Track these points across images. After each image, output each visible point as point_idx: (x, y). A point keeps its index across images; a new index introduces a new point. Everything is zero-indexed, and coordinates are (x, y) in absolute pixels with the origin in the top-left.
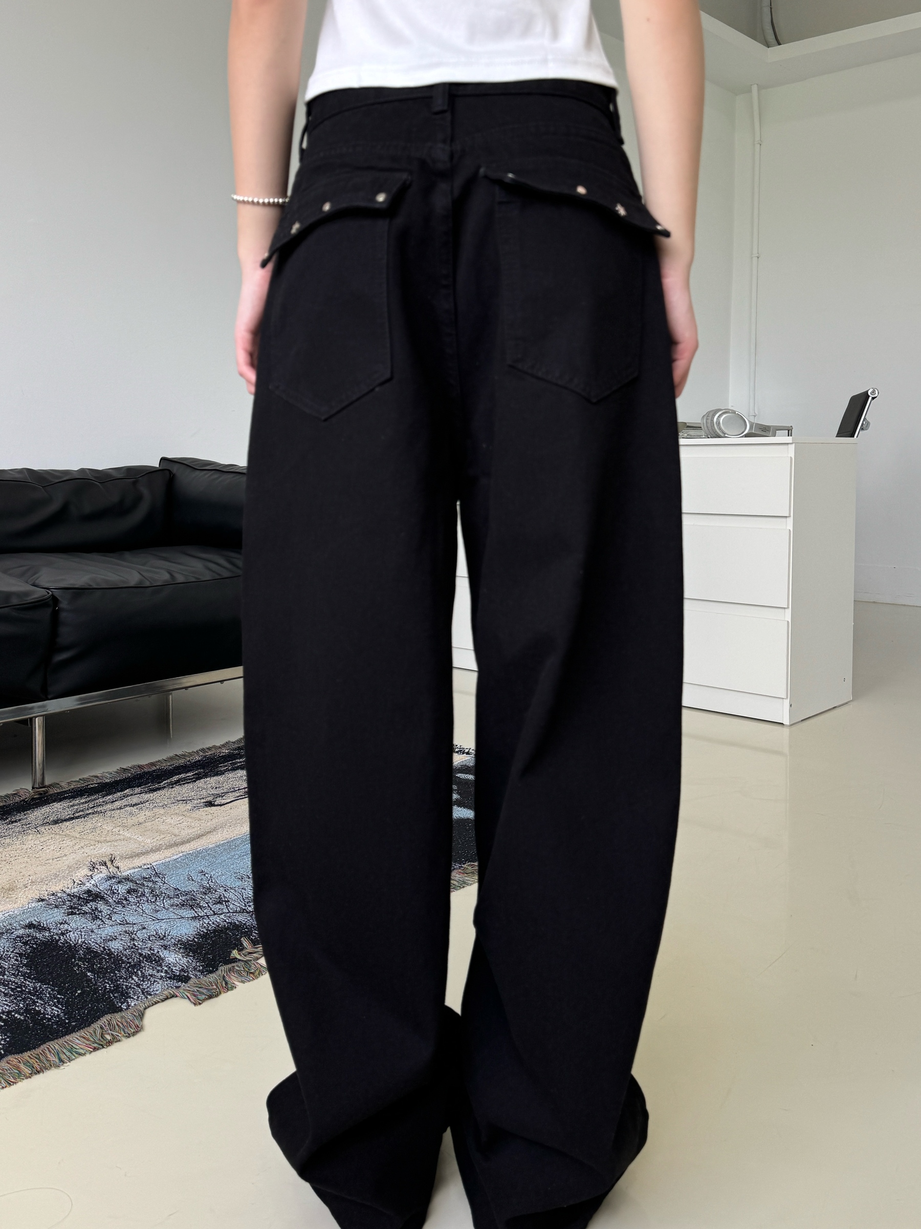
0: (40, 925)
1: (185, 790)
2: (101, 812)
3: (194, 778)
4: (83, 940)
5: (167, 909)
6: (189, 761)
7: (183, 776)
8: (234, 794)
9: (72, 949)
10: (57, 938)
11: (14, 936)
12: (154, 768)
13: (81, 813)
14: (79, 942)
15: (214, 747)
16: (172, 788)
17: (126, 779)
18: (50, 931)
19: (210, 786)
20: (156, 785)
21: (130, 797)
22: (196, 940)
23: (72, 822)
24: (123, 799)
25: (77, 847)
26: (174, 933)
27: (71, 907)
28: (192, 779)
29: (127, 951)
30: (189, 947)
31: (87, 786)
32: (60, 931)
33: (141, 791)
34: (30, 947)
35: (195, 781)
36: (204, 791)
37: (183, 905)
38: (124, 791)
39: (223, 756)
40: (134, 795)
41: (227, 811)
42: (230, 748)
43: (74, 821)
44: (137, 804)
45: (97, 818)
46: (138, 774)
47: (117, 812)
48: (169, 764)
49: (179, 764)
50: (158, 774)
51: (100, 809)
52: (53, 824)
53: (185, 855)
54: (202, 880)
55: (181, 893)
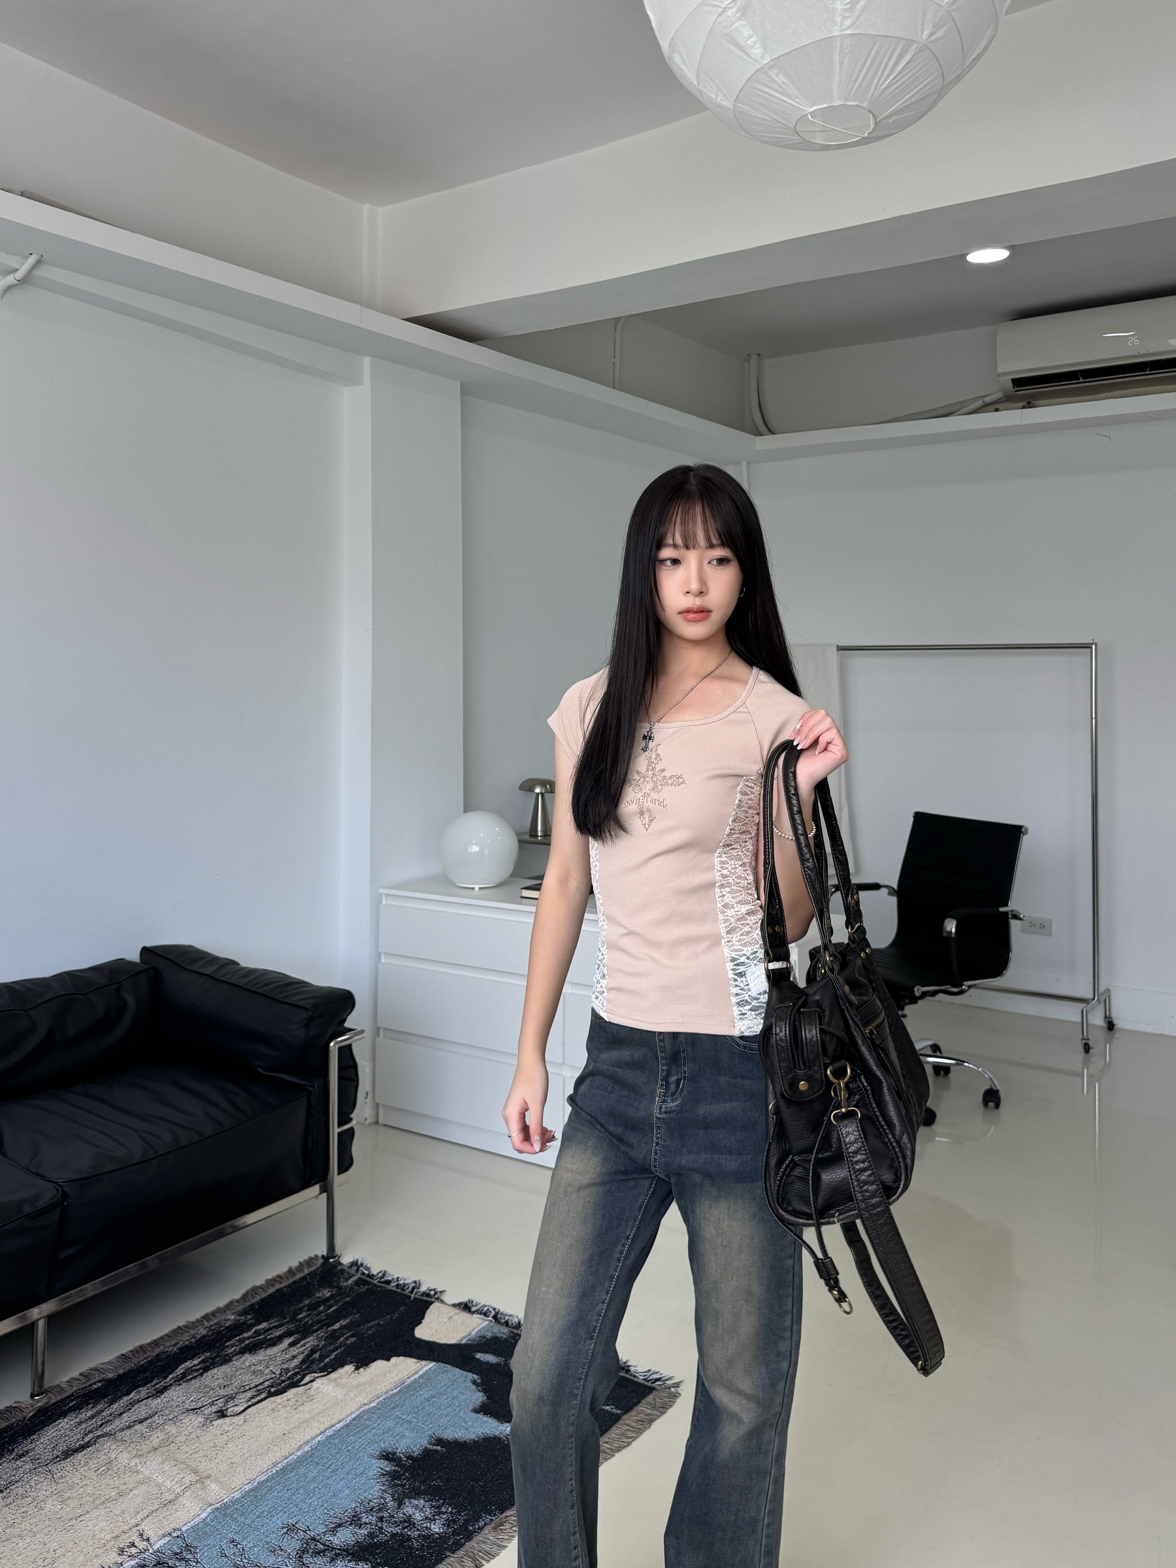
1: (192, 1391)
2: (111, 1435)
3: (200, 1369)
6: (194, 1337)
7: (188, 1364)
8: (245, 1394)
12: (157, 1351)
15: (218, 1310)
16: (180, 1385)
17: (130, 1371)
19: (217, 1382)
20: (163, 1382)
21: (136, 1406)
23: (83, 1453)
24: (130, 1409)
25: (98, 1502)
28: (199, 1370)
31: (90, 1386)
33: (148, 1393)
35: (201, 1375)
36: (212, 1392)
38: (130, 1394)
39: (229, 1326)
40: (141, 1401)
41: (243, 1428)
42: (236, 1310)
43: (85, 1451)
44: (145, 1419)
45: (108, 1444)
46: (142, 1362)
47: (128, 1432)
48: (173, 1343)
49: (184, 1343)
50: (163, 1363)
51: (109, 1429)
52: (64, 1459)
53: (213, 1512)
54: (234, 1555)
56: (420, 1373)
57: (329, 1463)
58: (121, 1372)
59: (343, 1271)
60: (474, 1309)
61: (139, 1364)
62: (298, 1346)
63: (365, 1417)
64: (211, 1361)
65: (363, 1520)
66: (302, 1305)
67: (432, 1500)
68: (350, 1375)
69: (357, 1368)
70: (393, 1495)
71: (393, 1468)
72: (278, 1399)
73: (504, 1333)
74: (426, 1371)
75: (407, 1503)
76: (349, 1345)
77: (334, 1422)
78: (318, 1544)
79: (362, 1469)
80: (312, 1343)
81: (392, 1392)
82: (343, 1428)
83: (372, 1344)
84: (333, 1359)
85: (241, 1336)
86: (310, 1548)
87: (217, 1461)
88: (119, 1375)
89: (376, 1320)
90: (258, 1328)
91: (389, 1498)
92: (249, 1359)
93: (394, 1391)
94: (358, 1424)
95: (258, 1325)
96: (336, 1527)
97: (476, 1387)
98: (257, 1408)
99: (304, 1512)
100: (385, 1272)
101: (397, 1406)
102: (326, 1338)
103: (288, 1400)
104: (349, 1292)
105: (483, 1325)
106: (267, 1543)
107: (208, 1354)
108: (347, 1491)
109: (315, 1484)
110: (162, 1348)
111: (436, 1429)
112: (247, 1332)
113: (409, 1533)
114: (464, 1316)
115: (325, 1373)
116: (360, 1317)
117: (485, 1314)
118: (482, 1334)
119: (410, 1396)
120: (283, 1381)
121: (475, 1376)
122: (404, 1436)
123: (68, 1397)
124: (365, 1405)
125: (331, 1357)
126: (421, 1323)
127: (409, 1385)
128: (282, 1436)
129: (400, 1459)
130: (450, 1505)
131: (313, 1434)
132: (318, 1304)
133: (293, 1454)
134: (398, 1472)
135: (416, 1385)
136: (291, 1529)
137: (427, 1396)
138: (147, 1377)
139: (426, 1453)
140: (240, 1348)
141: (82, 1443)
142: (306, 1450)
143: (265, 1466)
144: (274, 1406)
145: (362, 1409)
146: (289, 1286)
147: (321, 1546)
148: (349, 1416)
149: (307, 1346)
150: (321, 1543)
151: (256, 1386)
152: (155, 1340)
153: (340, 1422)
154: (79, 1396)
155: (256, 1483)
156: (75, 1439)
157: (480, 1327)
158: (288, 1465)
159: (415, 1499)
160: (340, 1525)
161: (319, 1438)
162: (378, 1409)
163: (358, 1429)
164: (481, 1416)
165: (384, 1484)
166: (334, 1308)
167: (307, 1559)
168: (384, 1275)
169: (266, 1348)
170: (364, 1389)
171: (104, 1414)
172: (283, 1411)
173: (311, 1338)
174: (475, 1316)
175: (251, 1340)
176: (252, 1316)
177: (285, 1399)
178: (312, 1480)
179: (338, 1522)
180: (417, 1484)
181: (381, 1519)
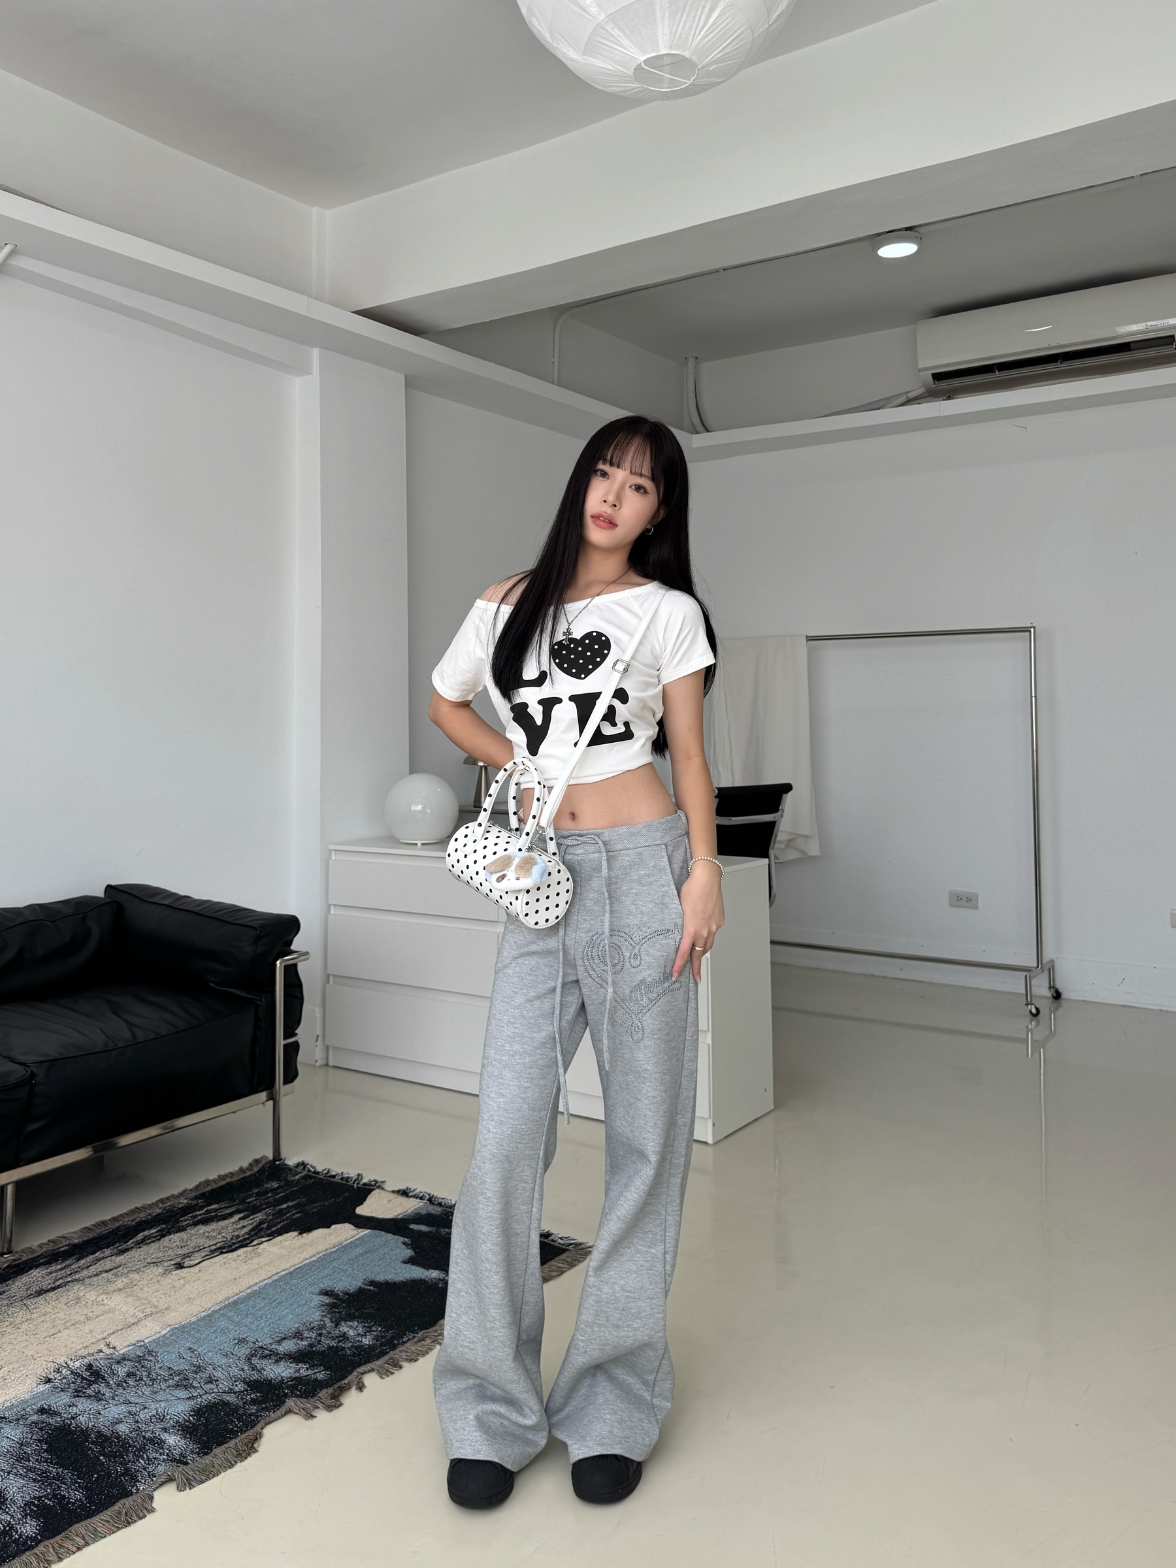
0: (50, 1409)
1: (152, 1250)
2: (80, 1280)
3: (158, 1236)
4: (93, 1423)
5: (164, 1390)
6: (150, 1214)
7: (146, 1233)
8: (200, 1253)
9: (84, 1433)
10: (69, 1422)
11: (29, 1422)
12: (117, 1224)
13: (61, 1281)
14: (90, 1426)
15: (173, 1196)
16: (140, 1247)
17: (93, 1239)
18: (60, 1415)
19: (174, 1244)
20: (124, 1246)
21: (102, 1261)
22: (191, 1418)
23: (54, 1292)
24: (96, 1263)
25: (68, 1324)
26: (171, 1414)
27: (76, 1391)
28: (155, 1237)
29: (133, 1433)
30: (187, 1430)
31: (58, 1249)
32: (70, 1416)
33: (112, 1252)
34: (46, 1432)
35: (159, 1240)
36: (170, 1251)
37: (178, 1386)
38: (95, 1253)
39: (182, 1208)
40: (106, 1258)
41: (197, 1275)
42: (188, 1197)
43: (56, 1291)
44: (110, 1270)
45: (78, 1286)
46: (104, 1232)
47: (95, 1279)
48: (131, 1219)
49: (141, 1219)
50: (123, 1232)
51: (77, 1277)
52: (37, 1296)
53: (172, 1330)
54: (191, 1357)
55: (174, 1372)
56: (357, 1237)
57: (273, 1299)
58: (86, 1239)
59: (290, 1170)
60: (410, 1194)
61: (101, 1234)
62: (248, 1219)
63: (307, 1268)
64: (167, 1230)
65: (305, 1335)
66: (252, 1193)
67: (365, 1322)
68: (294, 1238)
69: (300, 1234)
70: (331, 1319)
71: (332, 1301)
72: (230, 1255)
73: (438, 1211)
74: (362, 1236)
75: (343, 1324)
76: (294, 1219)
77: (279, 1271)
78: (265, 1351)
79: (304, 1302)
80: (261, 1217)
81: (330, 1251)
82: (287, 1274)
83: (316, 1218)
84: (280, 1228)
85: (194, 1214)
86: (258, 1353)
87: (175, 1297)
88: (84, 1241)
89: (321, 1202)
90: (209, 1208)
91: (327, 1321)
92: (202, 1229)
93: (333, 1250)
94: (300, 1272)
95: (210, 1206)
96: (282, 1340)
97: (406, 1246)
98: (211, 1262)
99: (253, 1331)
100: (329, 1169)
101: (335, 1259)
102: (274, 1214)
103: (238, 1256)
104: (296, 1183)
105: (419, 1205)
106: (220, 1350)
107: (164, 1226)
108: (290, 1316)
109: (263, 1312)
110: (121, 1222)
111: (370, 1275)
112: (199, 1211)
113: (343, 1345)
114: (403, 1199)
115: (272, 1237)
116: (306, 1200)
117: (421, 1198)
118: (415, 1212)
119: (347, 1253)
120: (235, 1244)
121: (406, 1240)
122: (341, 1280)
123: (38, 1256)
124: (306, 1259)
125: (278, 1227)
126: (362, 1204)
127: (346, 1246)
128: (234, 1281)
129: (338, 1295)
130: (380, 1326)
131: (261, 1279)
132: (267, 1192)
133: (243, 1291)
134: (336, 1303)
135: (352, 1245)
136: (242, 1341)
137: (361, 1252)
138: (110, 1243)
139: (361, 1290)
140: (193, 1222)
141: (54, 1286)
142: (255, 1288)
143: (220, 1300)
144: (224, 1261)
145: (304, 1263)
146: (239, 1180)
147: (268, 1352)
148: (292, 1267)
149: (256, 1219)
150: (267, 1350)
151: (209, 1246)
152: (114, 1218)
153: (284, 1270)
154: (48, 1256)
155: (210, 1312)
156: (47, 1282)
157: (416, 1207)
158: (239, 1299)
159: (350, 1321)
160: (285, 1339)
161: (266, 1281)
162: (318, 1262)
163: (300, 1275)
164: (409, 1265)
165: (323, 1312)
166: (282, 1195)
167: (255, 1361)
168: (328, 1172)
169: (218, 1221)
170: (306, 1250)
171: (73, 1267)
172: (233, 1263)
173: (260, 1214)
174: (411, 1199)
175: (203, 1216)
176: (203, 1201)
177: (235, 1255)
178: (260, 1309)
179: (283, 1336)
180: (353, 1311)
181: (320, 1335)
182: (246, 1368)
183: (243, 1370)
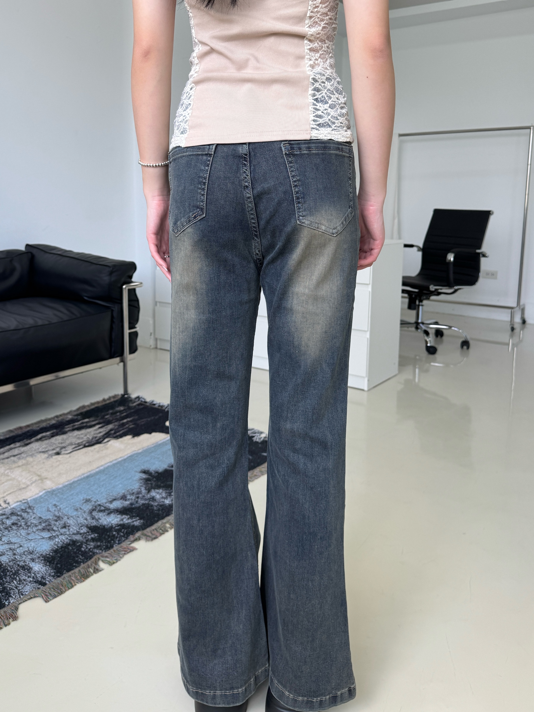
1: (44, 445)
3: (50, 436)
5: (35, 532)
7: (44, 434)
12: (28, 429)
15: (63, 414)
16: (38, 442)
17: (12, 436)
19: (58, 442)
20: (29, 441)
21: (13, 450)
22: (51, 554)
24: (9, 451)
26: (38, 549)
29: (11, 562)
33: (20, 445)
35: (50, 438)
36: (55, 445)
37: (44, 529)
38: (10, 445)
39: (68, 420)
40: (16, 448)
41: (68, 459)
42: (73, 414)
44: (17, 455)
47: (6, 460)
48: (37, 426)
49: (43, 426)
50: (30, 434)
53: (46, 492)
54: (55, 511)
55: (43, 521)
58: (8, 437)
59: (132, 400)
61: (18, 434)
62: (103, 428)
63: (134, 456)
64: (56, 433)
65: (128, 498)
66: (108, 412)
67: (166, 490)
68: (129, 439)
69: (134, 437)
70: (146, 488)
71: (147, 476)
72: (90, 448)
75: (153, 491)
76: (130, 428)
77: (117, 458)
79: (130, 477)
80: (111, 427)
81: (151, 447)
82: (122, 460)
83: (143, 428)
84: (122, 433)
85: (74, 424)
86: (97, 509)
87: (52, 472)
88: (6, 438)
89: (146, 419)
90: (83, 421)
91: (143, 489)
92: (76, 433)
94: (131, 458)
96: (113, 500)
98: (77, 452)
99: (96, 494)
100: (153, 400)
101: (153, 452)
102: (119, 425)
103: (95, 449)
104: (134, 408)
106: (74, 506)
107: (55, 430)
108: (120, 486)
109: (104, 483)
110: (31, 428)
112: (77, 422)
113: (152, 503)
115: (116, 438)
116: (138, 417)
119: (160, 448)
120: (94, 441)
122: (154, 463)
124: (135, 451)
125: (120, 433)
127: (160, 444)
128: (89, 463)
129: (152, 473)
131: (106, 462)
132: (117, 412)
133: (94, 470)
134: (150, 478)
135: (164, 444)
136: (88, 501)
138: (21, 439)
139: (167, 471)
140: (72, 429)
142: (101, 468)
143: (78, 475)
144: (86, 451)
145: (133, 453)
146: (102, 406)
148: (125, 456)
150: (103, 507)
151: (78, 443)
152: (28, 425)
153: (120, 458)
155: (71, 482)
158: (90, 474)
159: (157, 489)
160: (115, 500)
161: (109, 464)
162: (143, 453)
163: (130, 460)
165: (141, 483)
166: (125, 414)
167: (94, 513)
168: (152, 402)
169: (86, 429)
170: (136, 445)
172: (91, 454)
173: (111, 425)
175: (79, 426)
177: (92, 448)
178: (103, 480)
179: (114, 498)
180: (159, 483)
181: (138, 498)
182: (88, 518)
183: (86, 519)
